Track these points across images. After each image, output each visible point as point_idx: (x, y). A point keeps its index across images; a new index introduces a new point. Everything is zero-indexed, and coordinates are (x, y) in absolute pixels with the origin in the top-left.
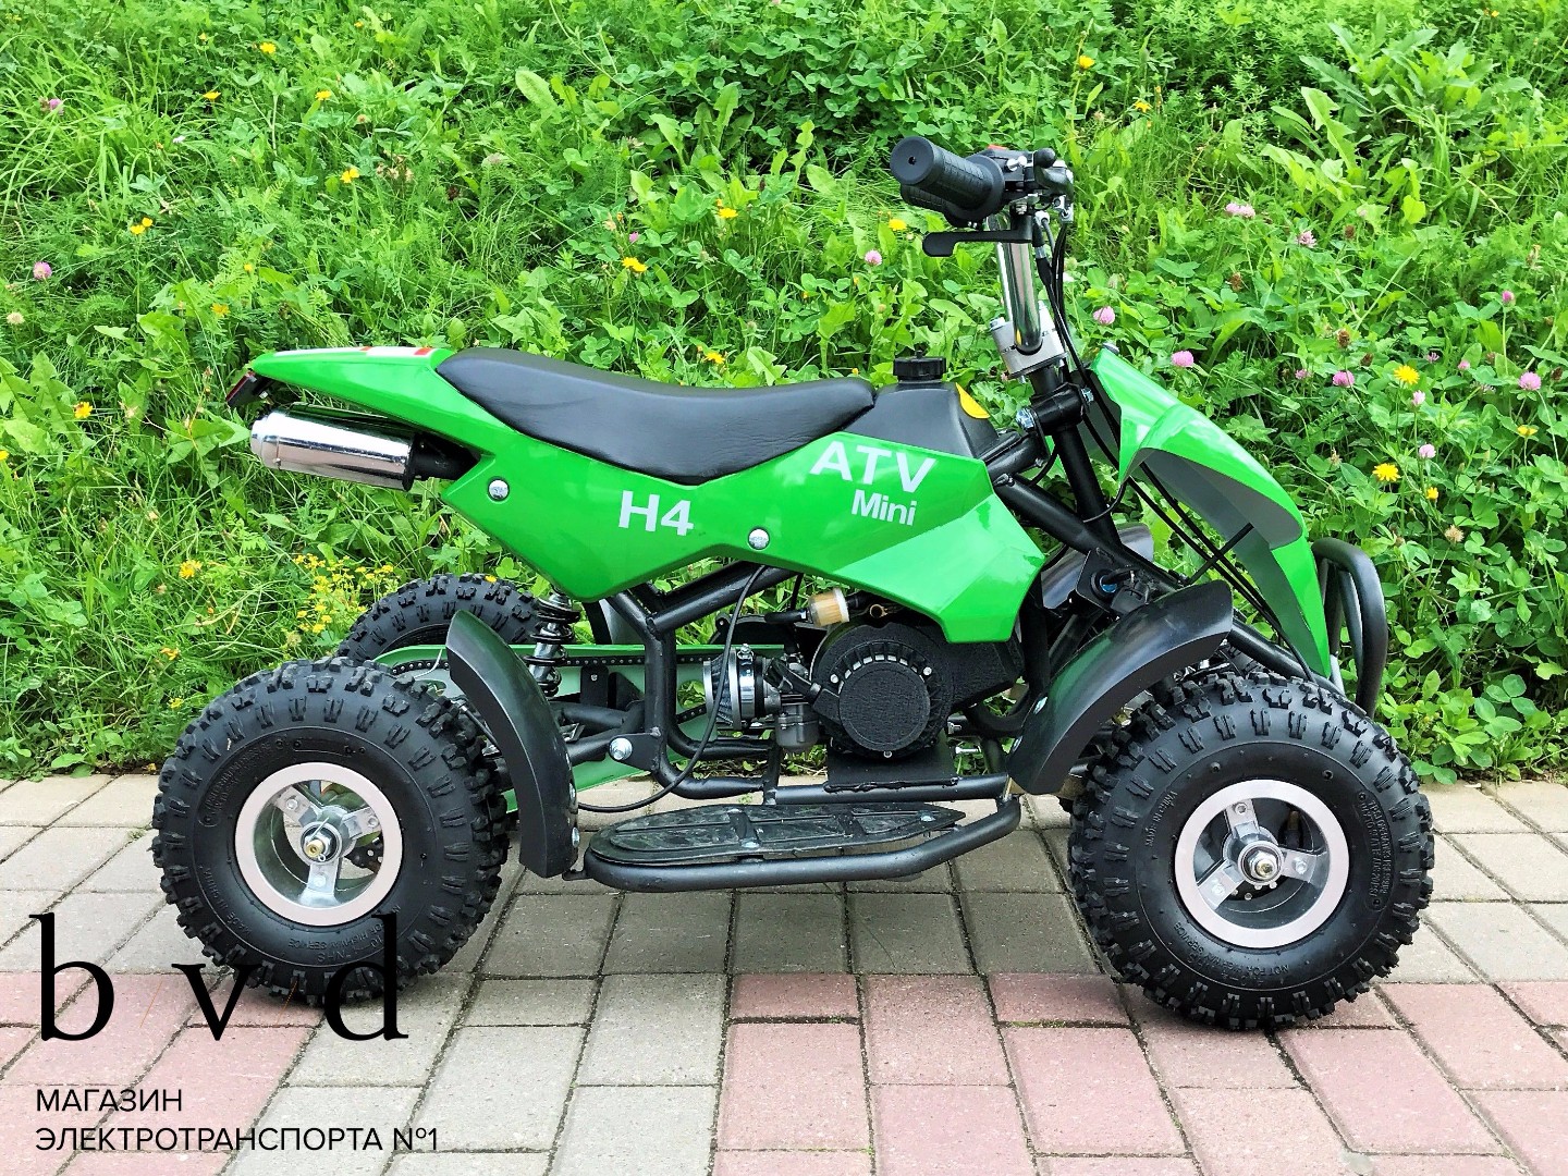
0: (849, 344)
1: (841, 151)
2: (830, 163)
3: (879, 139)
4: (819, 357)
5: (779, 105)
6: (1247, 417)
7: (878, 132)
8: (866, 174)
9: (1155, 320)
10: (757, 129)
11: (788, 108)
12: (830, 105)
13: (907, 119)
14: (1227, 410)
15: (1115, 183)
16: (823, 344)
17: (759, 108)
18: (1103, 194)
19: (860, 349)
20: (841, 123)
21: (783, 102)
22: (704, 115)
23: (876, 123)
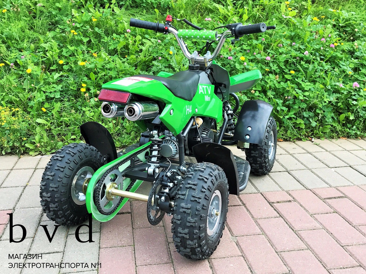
0: (124, 50)
1: (121, 3)
2: (119, 6)
4: (118, 54)
8: (127, 9)
15: (182, 12)
16: (119, 50)
19: (127, 51)
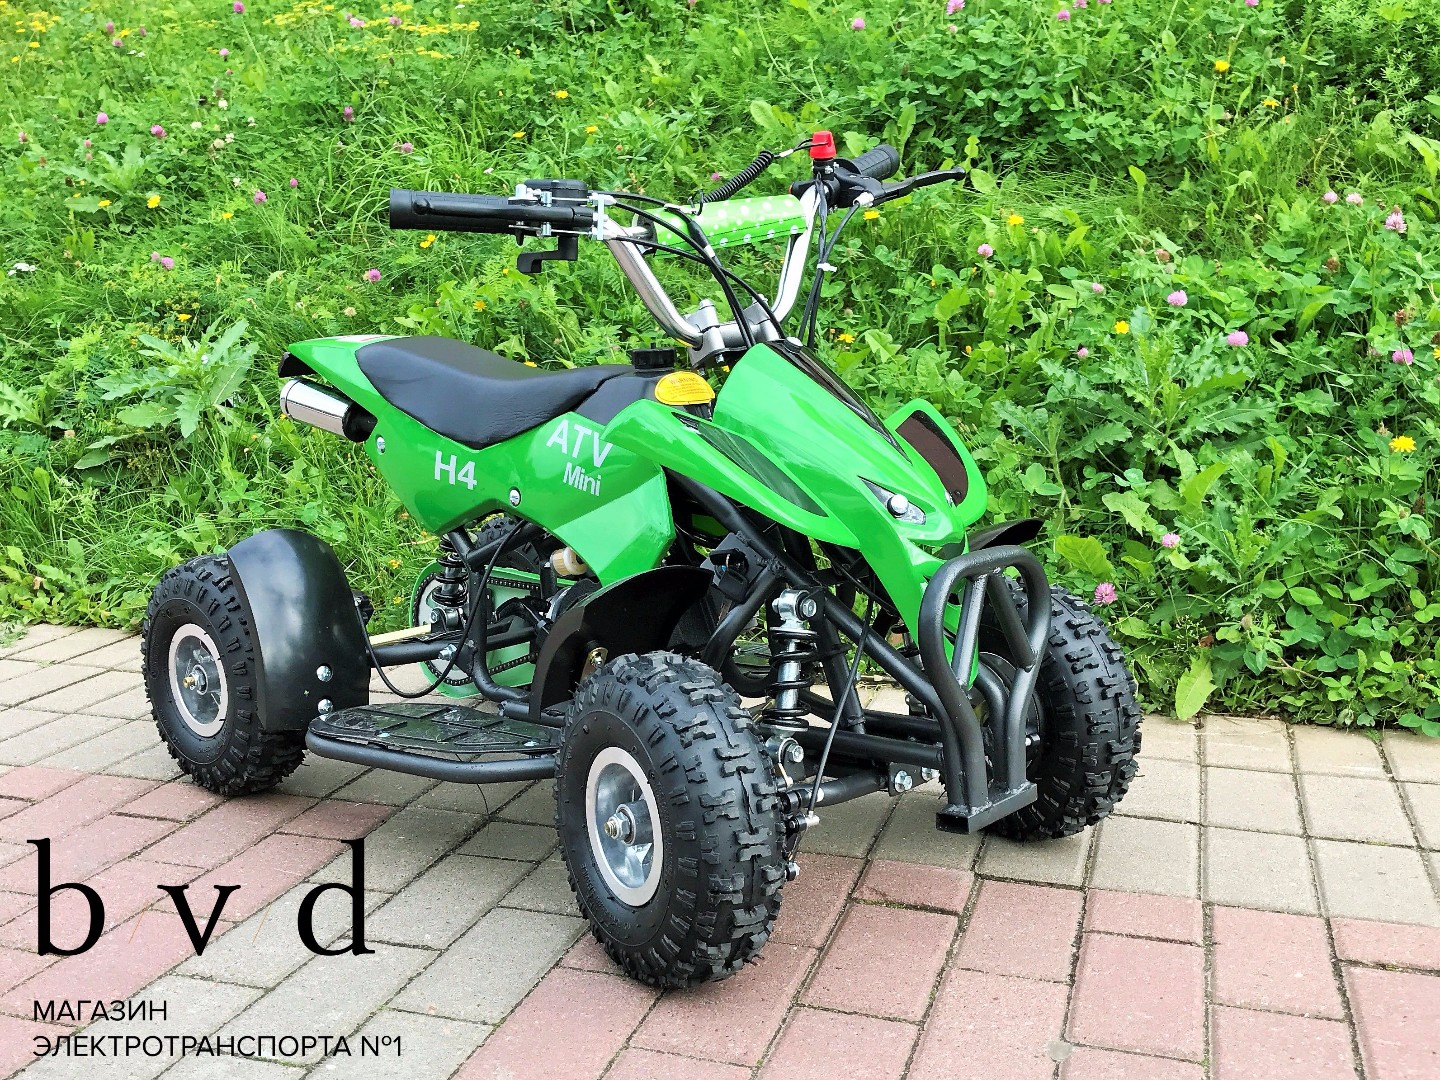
0: (965, 325)
1: (1007, 155)
2: (996, 168)
3: (1040, 144)
4: (937, 338)
5: (955, 119)
6: (1318, 392)
7: (1040, 139)
8: (1026, 176)
9: (1242, 302)
10: (936, 141)
11: (963, 121)
12: (998, 116)
13: (1064, 126)
14: (1298, 385)
15: (1247, 177)
16: (942, 326)
17: (942, 122)
18: (1234, 187)
19: (974, 329)
20: (1008, 131)
21: (960, 115)
22: (892, 130)
23: (1038, 130)
